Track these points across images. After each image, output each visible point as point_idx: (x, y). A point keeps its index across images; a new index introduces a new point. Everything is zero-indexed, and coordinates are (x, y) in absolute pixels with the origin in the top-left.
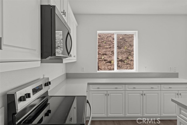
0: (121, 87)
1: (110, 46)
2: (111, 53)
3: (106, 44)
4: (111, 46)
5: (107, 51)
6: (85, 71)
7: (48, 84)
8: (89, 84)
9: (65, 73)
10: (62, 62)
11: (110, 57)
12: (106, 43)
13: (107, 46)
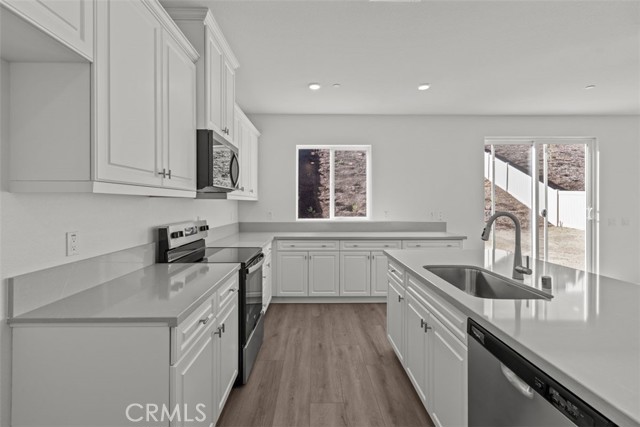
0: (332, 244)
1: (352, 172)
2: (353, 188)
3: (343, 167)
4: (356, 171)
5: (344, 183)
6: (275, 219)
7: (204, 228)
8: (276, 239)
9: (237, 221)
10: (226, 198)
11: (351, 196)
12: (343, 164)
13: (346, 172)
